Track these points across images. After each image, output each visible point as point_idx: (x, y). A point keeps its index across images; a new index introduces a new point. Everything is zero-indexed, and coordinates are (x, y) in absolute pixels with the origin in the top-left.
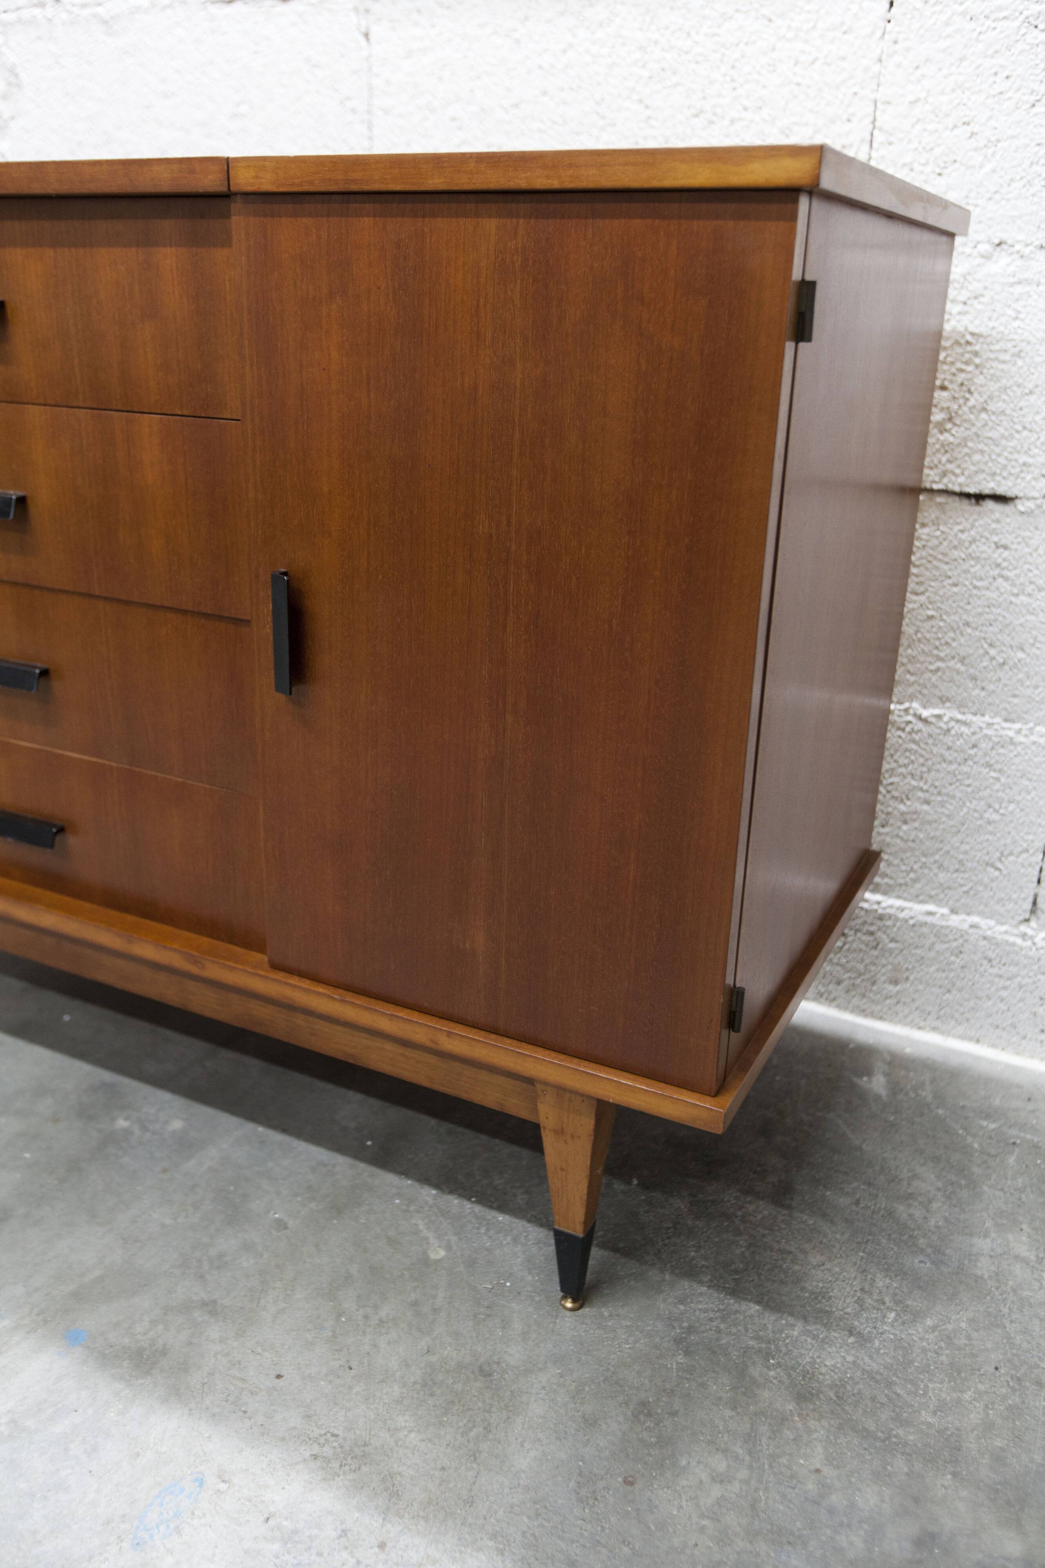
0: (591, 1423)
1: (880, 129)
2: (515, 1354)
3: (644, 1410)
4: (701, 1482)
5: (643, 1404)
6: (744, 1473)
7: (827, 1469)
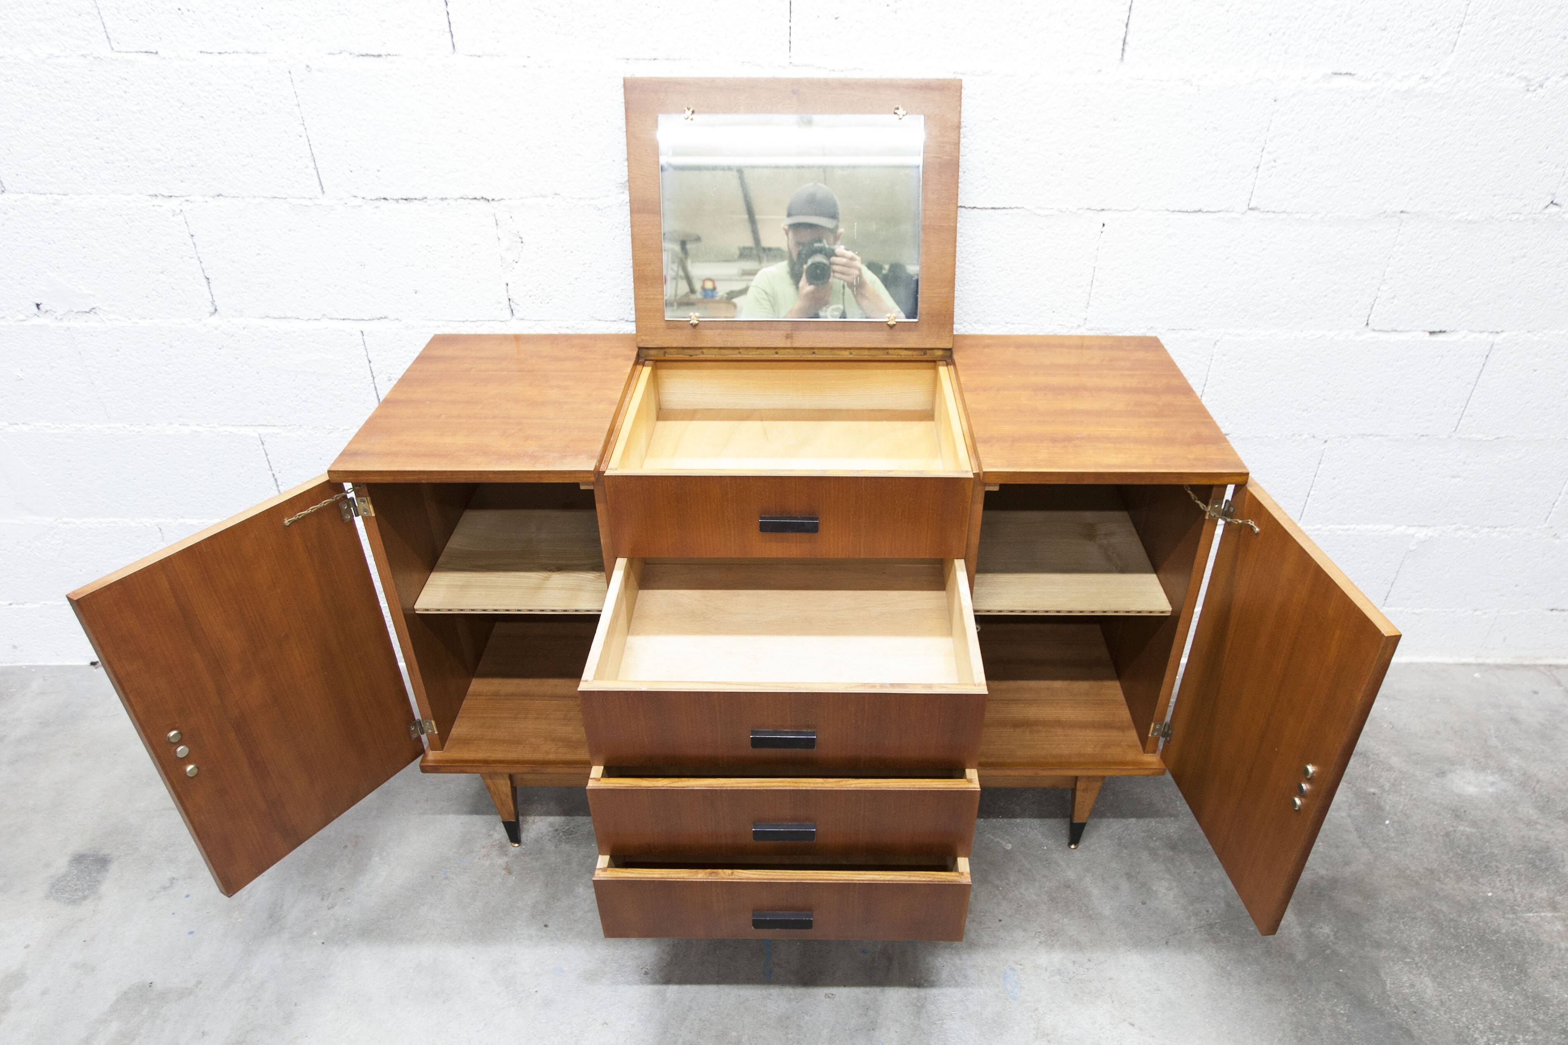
0: (1116, 888)
1: (1097, 280)
2: (1071, 875)
3: (1129, 876)
4: (1164, 893)
5: (1127, 874)
6: (1174, 884)
7: (1197, 871)
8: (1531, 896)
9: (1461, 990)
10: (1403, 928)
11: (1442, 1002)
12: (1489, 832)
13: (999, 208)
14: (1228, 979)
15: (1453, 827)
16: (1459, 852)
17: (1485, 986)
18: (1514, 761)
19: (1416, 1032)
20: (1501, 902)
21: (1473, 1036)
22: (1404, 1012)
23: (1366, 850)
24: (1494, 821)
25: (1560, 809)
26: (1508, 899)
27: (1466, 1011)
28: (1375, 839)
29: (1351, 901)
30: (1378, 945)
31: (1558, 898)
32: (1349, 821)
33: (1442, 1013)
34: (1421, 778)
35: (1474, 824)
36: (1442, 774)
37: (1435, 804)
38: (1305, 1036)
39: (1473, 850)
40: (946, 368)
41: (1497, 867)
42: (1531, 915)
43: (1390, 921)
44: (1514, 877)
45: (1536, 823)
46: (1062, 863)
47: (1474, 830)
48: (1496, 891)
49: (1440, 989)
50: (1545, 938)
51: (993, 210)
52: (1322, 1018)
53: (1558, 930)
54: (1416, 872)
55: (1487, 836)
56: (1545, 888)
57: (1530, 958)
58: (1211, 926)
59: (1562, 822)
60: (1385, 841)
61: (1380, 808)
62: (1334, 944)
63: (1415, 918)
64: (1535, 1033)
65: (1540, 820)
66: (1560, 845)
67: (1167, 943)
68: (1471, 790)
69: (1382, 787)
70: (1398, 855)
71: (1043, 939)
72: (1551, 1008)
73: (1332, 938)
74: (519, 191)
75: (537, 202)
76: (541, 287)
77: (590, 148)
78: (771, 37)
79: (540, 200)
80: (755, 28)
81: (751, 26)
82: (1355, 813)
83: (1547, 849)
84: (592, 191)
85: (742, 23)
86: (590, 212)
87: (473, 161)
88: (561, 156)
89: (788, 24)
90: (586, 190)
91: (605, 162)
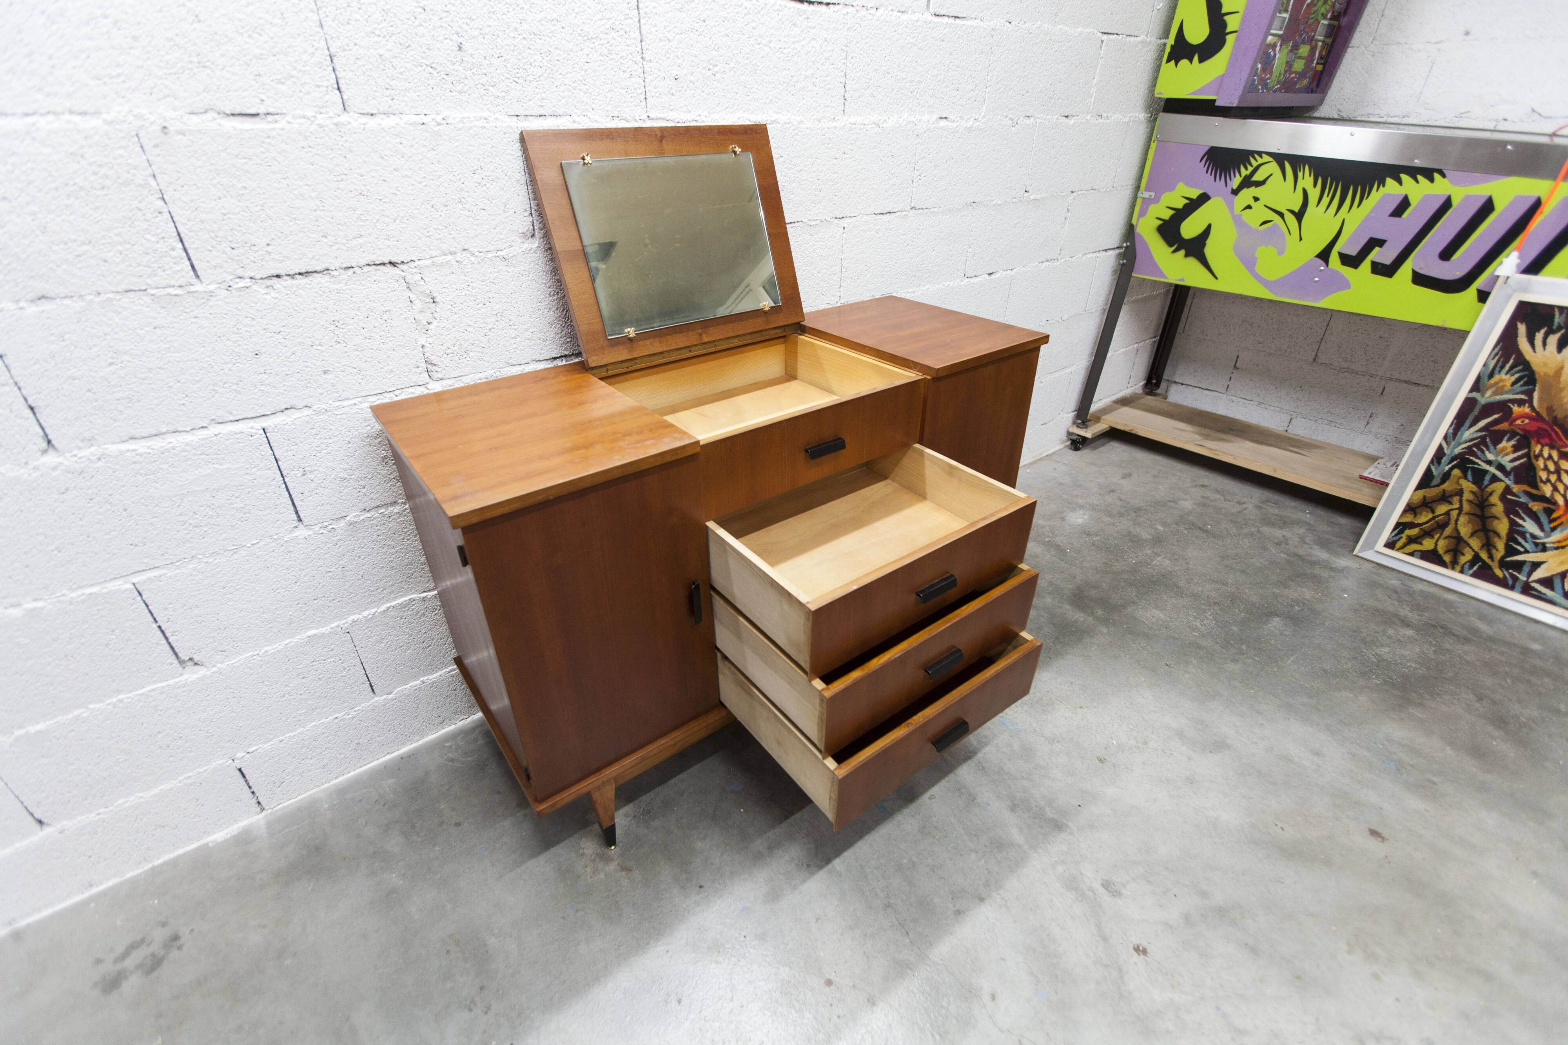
1: (844, 268)
8: (1146, 554)
9: (1169, 608)
10: (1123, 594)
11: (1169, 617)
12: (1105, 536)
15: (1091, 540)
16: (1104, 549)
17: (1174, 601)
18: (1081, 501)
19: (1176, 635)
20: (1140, 562)
21: (1193, 624)
22: (1163, 630)
23: (1074, 568)
24: (1101, 530)
25: (1115, 513)
26: (1141, 560)
27: (1180, 616)
28: (1072, 561)
29: (1093, 593)
30: (1124, 607)
31: (1155, 550)
32: (1054, 558)
33: (1174, 622)
34: (1059, 525)
35: (1097, 535)
36: (1063, 519)
37: (1075, 534)
38: (1145, 665)
39: (1108, 546)
40: (804, 335)
41: (1123, 548)
42: (1154, 562)
43: (1116, 594)
44: (1133, 550)
45: (1115, 523)
47: (1099, 537)
48: (1134, 559)
49: (1163, 612)
50: (1168, 569)
52: (1141, 653)
53: (1168, 563)
54: (1101, 567)
56: (1146, 548)
57: (1173, 580)
58: (1057, 638)
59: (1122, 518)
60: (1076, 560)
61: (1059, 546)
62: (1109, 616)
63: (1122, 587)
64: (1208, 610)
65: (1115, 521)
66: (1131, 528)
67: (1050, 658)
68: (1080, 521)
69: (1049, 536)
70: (1086, 563)
72: (1201, 596)
73: (1106, 614)
74: (428, 250)
75: (447, 260)
76: (458, 343)
77: (493, 201)
78: (632, 95)
79: (449, 258)
80: (620, 87)
81: (616, 85)
82: (1053, 553)
83: (1129, 533)
84: (498, 242)
85: (610, 82)
86: (498, 264)
87: (377, 224)
88: (467, 212)
89: (643, 84)
90: (492, 243)
91: (507, 214)
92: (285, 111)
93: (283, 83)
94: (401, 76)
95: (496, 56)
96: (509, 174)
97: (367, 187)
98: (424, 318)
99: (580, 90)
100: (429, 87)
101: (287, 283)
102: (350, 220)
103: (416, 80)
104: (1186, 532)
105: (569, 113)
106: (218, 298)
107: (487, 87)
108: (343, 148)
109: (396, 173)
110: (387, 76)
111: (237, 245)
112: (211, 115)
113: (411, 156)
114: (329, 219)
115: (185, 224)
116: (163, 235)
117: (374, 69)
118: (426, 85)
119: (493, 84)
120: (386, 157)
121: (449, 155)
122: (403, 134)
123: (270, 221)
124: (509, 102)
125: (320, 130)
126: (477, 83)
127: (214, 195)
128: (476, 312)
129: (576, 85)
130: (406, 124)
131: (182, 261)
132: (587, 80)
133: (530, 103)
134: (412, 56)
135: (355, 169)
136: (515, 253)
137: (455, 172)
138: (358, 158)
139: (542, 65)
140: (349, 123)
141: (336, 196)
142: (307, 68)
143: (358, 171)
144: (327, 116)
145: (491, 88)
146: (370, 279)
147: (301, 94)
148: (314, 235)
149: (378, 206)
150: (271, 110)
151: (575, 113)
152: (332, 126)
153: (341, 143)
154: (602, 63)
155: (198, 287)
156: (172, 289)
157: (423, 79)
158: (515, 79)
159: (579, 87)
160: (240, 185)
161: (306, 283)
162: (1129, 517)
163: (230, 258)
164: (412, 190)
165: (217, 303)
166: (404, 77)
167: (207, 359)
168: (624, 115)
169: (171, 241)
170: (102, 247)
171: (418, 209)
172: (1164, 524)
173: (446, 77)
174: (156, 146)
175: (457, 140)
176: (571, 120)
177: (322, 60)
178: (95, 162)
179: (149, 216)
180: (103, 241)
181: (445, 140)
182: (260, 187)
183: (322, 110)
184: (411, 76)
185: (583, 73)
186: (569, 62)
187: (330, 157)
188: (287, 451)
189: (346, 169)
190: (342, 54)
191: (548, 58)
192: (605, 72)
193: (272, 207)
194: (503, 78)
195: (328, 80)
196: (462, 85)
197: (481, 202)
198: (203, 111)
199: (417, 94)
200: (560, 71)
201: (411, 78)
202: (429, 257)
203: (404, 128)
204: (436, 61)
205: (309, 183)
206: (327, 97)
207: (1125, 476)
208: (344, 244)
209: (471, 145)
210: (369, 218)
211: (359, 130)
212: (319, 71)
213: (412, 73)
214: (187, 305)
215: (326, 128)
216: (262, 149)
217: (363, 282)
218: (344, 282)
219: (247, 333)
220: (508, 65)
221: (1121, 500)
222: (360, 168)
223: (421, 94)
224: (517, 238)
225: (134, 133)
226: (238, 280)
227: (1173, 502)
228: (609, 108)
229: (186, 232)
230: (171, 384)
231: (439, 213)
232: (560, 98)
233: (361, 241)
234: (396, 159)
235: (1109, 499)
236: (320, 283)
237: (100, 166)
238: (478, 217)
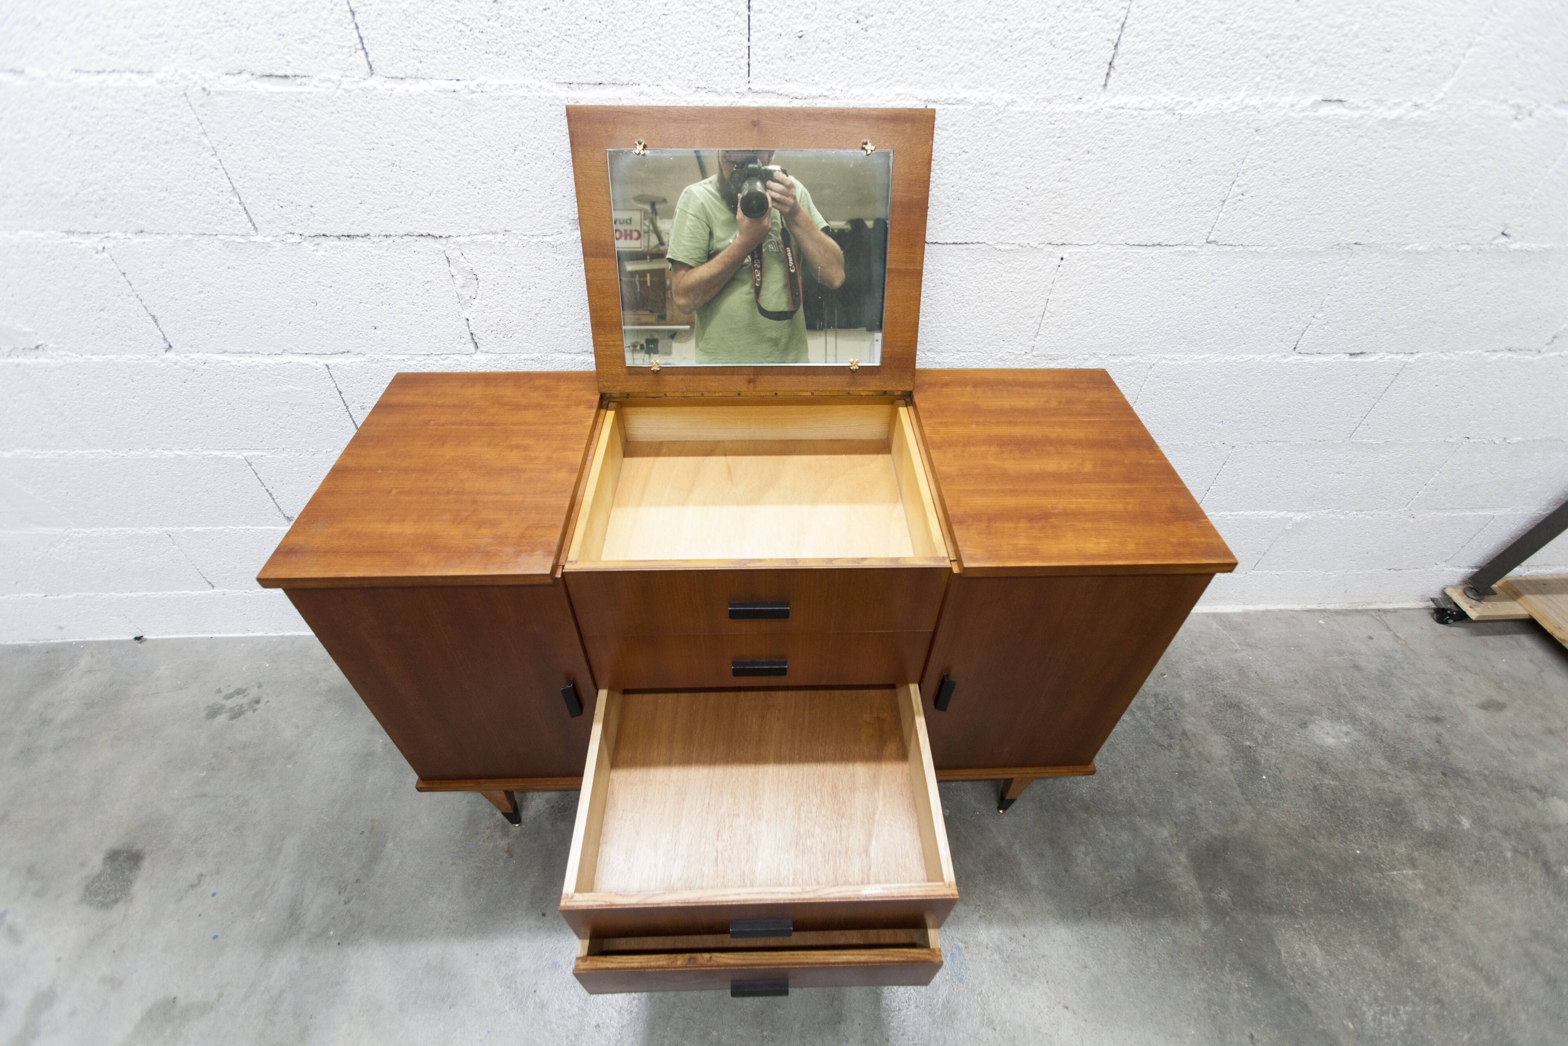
0: (1041, 855)
1: (1048, 311)
2: (1002, 841)
3: (1051, 841)
4: (1083, 859)
5: (1049, 839)
6: (1090, 849)
7: (1109, 833)
8: (1393, 852)
9: (1345, 958)
10: (1289, 891)
11: (1330, 971)
12: (1350, 785)
13: (960, 243)
14: (1145, 952)
15: (1319, 780)
16: (1327, 806)
17: (1365, 953)
18: (1362, 710)
19: (1313, 1006)
20: (1368, 859)
21: (1361, 1008)
22: (1299, 984)
23: (1249, 807)
24: (1352, 772)
25: (1405, 759)
26: (1374, 857)
27: (1352, 981)
28: (1256, 795)
30: (1270, 910)
31: (1416, 854)
32: (1231, 777)
33: (1332, 983)
34: (1287, 730)
35: (1336, 777)
36: (1304, 725)
37: (1302, 757)
38: (1217, 1015)
39: (1339, 804)
40: (905, 408)
41: (1361, 822)
42: (1395, 873)
43: (1277, 884)
44: (1376, 833)
45: (1388, 774)
46: (993, 829)
47: (1337, 784)
48: (1362, 847)
49: (1328, 957)
50: (1409, 897)
51: (954, 245)
52: (1229, 993)
53: (1419, 888)
54: (1293, 829)
55: (1349, 788)
56: (1403, 843)
57: (1400, 921)
58: (1126, 893)
59: (1408, 773)
60: (1264, 797)
61: (1257, 762)
62: (1232, 910)
63: (1297, 880)
64: (1414, 1003)
65: (1391, 772)
66: (1410, 797)
67: (1089, 914)
68: (1330, 741)
69: (1255, 740)
70: (1276, 812)
71: (982, 913)
72: (1424, 974)
73: (1230, 904)
74: (467, 227)
75: (487, 239)
76: (501, 322)
77: (538, 182)
78: (727, 59)
79: (490, 237)
80: (710, 48)
81: (705, 45)
82: (1236, 767)
83: (1399, 801)
84: (544, 227)
85: (695, 42)
86: (545, 249)
87: (412, 196)
88: (507, 192)
89: (747, 44)
90: (538, 227)
91: (555, 198)
92: (311, 74)
93: (307, 43)
94: (428, 35)
95: (541, 8)
96: (556, 152)
97: (400, 158)
98: (466, 293)
99: (653, 52)
100: (461, 48)
101: (333, 243)
102: (385, 190)
103: (445, 40)
104: (1509, 855)
105: (635, 81)
106: (275, 249)
107: (529, 48)
108: (371, 116)
109: (428, 144)
110: (413, 35)
111: (285, 204)
112: (245, 76)
113: (443, 127)
114: (364, 187)
115: (237, 181)
116: (221, 189)
117: (397, 26)
118: (457, 45)
119: (537, 44)
120: (415, 127)
121: (485, 128)
122: (432, 102)
123: (310, 184)
124: (557, 67)
125: (347, 95)
126: (517, 42)
127: (258, 156)
128: (520, 296)
129: (647, 45)
130: (435, 91)
131: (240, 214)
132: (663, 39)
133: (585, 68)
134: (439, 10)
135: (385, 138)
136: (564, 241)
137: (493, 147)
138: (387, 127)
139: (601, 19)
140: (375, 88)
141: (369, 165)
142: (328, 26)
143: (389, 140)
144: (352, 80)
145: (535, 49)
146: (410, 249)
147: (324, 56)
148: (351, 202)
149: (412, 178)
150: (298, 72)
151: (645, 82)
152: (358, 91)
153: (368, 110)
154: (686, 15)
155: (259, 239)
156: (236, 237)
157: (453, 38)
158: (566, 38)
159: (651, 48)
160: (279, 148)
161: (350, 246)
162: (1424, 778)
163: (280, 215)
164: (446, 164)
165: (275, 253)
166: (432, 36)
167: (273, 300)
168: (714, 86)
169: (228, 195)
170: (176, 195)
171: (454, 184)
172: (1480, 821)
173: (479, 35)
174: (202, 106)
175: (494, 111)
176: (638, 91)
177: (341, 17)
178: (155, 119)
179: (207, 171)
180: (176, 190)
181: (479, 110)
182: (297, 151)
183: (347, 74)
184: (440, 34)
185: (658, 29)
186: (639, 14)
187: (359, 124)
188: (347, 387)
189: (376, 137)
190: (363, 9)
191: (609, 10)
192: (690, 28)
193: (310, 171)
194: (550, 37)
195: (349, 40)
196: (501, 45)
197: (524, 182)
198: (236, 72)
199: (447, 56)
200: (625, 27)
201: (439, 37)
202: (467, 234)
203: (434, 96)
204: (468, 16)
205: (341, 149)
206: (351, 59)
207: (1489, 706)
208: (381, 213)
209: (510, 118)
210: (403, 189)
211: (385, 97)
212: (341, 29)
213: (440, 31)
214: (250, 252)
215: (351, 94)
216: (294, 113)
217: (403, 251)
218: (385, 249)
219: (303, 284)
220: (557, 20)
221: (1438, 742)
222: (390, 137)
223: (451, 56)
224: (566, 224)
225: (182, 93)
226: (289, 236)
227: (1538, 791)
228: (692, 76)
229: (240, 187)
230: (248, 316)
231: (477, 190)
232: (624, 63)
233: (397, 211)
234: (426, 129)
235: (1418, 729)
236: (361, 247)
237: (161, 122)
238: (521, 198)
